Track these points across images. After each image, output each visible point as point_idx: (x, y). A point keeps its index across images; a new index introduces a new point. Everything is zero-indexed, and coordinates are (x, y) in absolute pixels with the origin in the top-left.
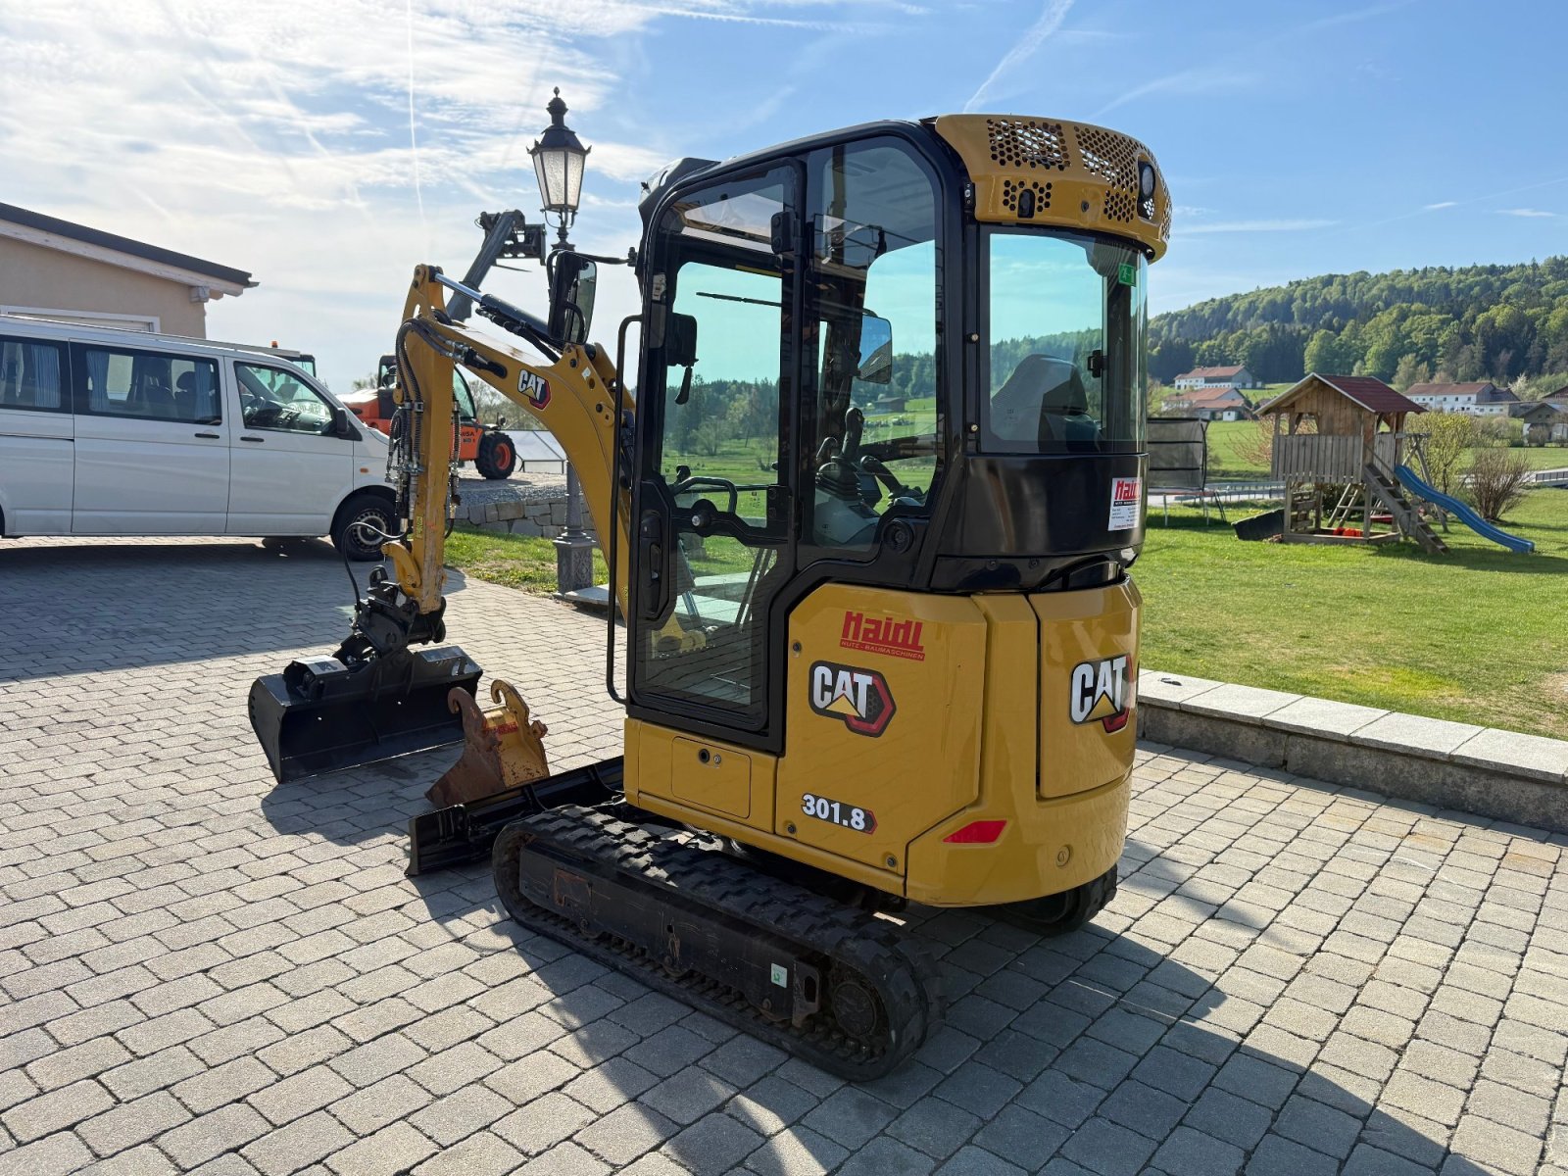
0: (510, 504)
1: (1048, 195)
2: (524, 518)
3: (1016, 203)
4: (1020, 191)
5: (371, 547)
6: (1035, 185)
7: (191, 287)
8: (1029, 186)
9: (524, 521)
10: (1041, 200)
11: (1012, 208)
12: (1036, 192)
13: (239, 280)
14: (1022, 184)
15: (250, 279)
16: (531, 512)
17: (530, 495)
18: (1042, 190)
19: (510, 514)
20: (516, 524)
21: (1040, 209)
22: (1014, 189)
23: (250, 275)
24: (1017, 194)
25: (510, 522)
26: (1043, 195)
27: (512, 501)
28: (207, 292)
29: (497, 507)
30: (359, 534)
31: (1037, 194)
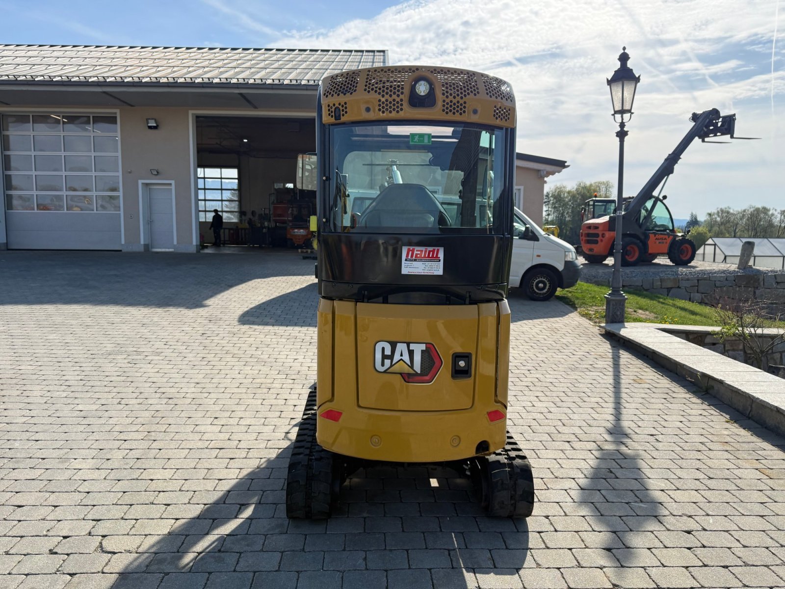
0: (670, 279)
1: (346, 108)
2: (679, 287)
3: (333, 114)
4: (334, 108)
5: (540, 294)
6: (340, 104)
7: (539, 171)
8: (337, 105)
9: (679, 289)
10: (343, 110)
11: (332, 116)
12: (340, 107)
13: (561, 165)
14: (334, 105)
15: (566, 164)
16: (684, 284)
17: (686, 274)
18: (343, 106)
19: (669, 285)
20: (672, 291)
21: (343, 115)
22: (331, 108)
23: (566, 162)
24: (333, 110)
25: (669, 290)
26: (344, 108)
27: (672, 277)
28: (545, 173)
29: (661, 280)
30: (534, 287)
31: (341, 108)
